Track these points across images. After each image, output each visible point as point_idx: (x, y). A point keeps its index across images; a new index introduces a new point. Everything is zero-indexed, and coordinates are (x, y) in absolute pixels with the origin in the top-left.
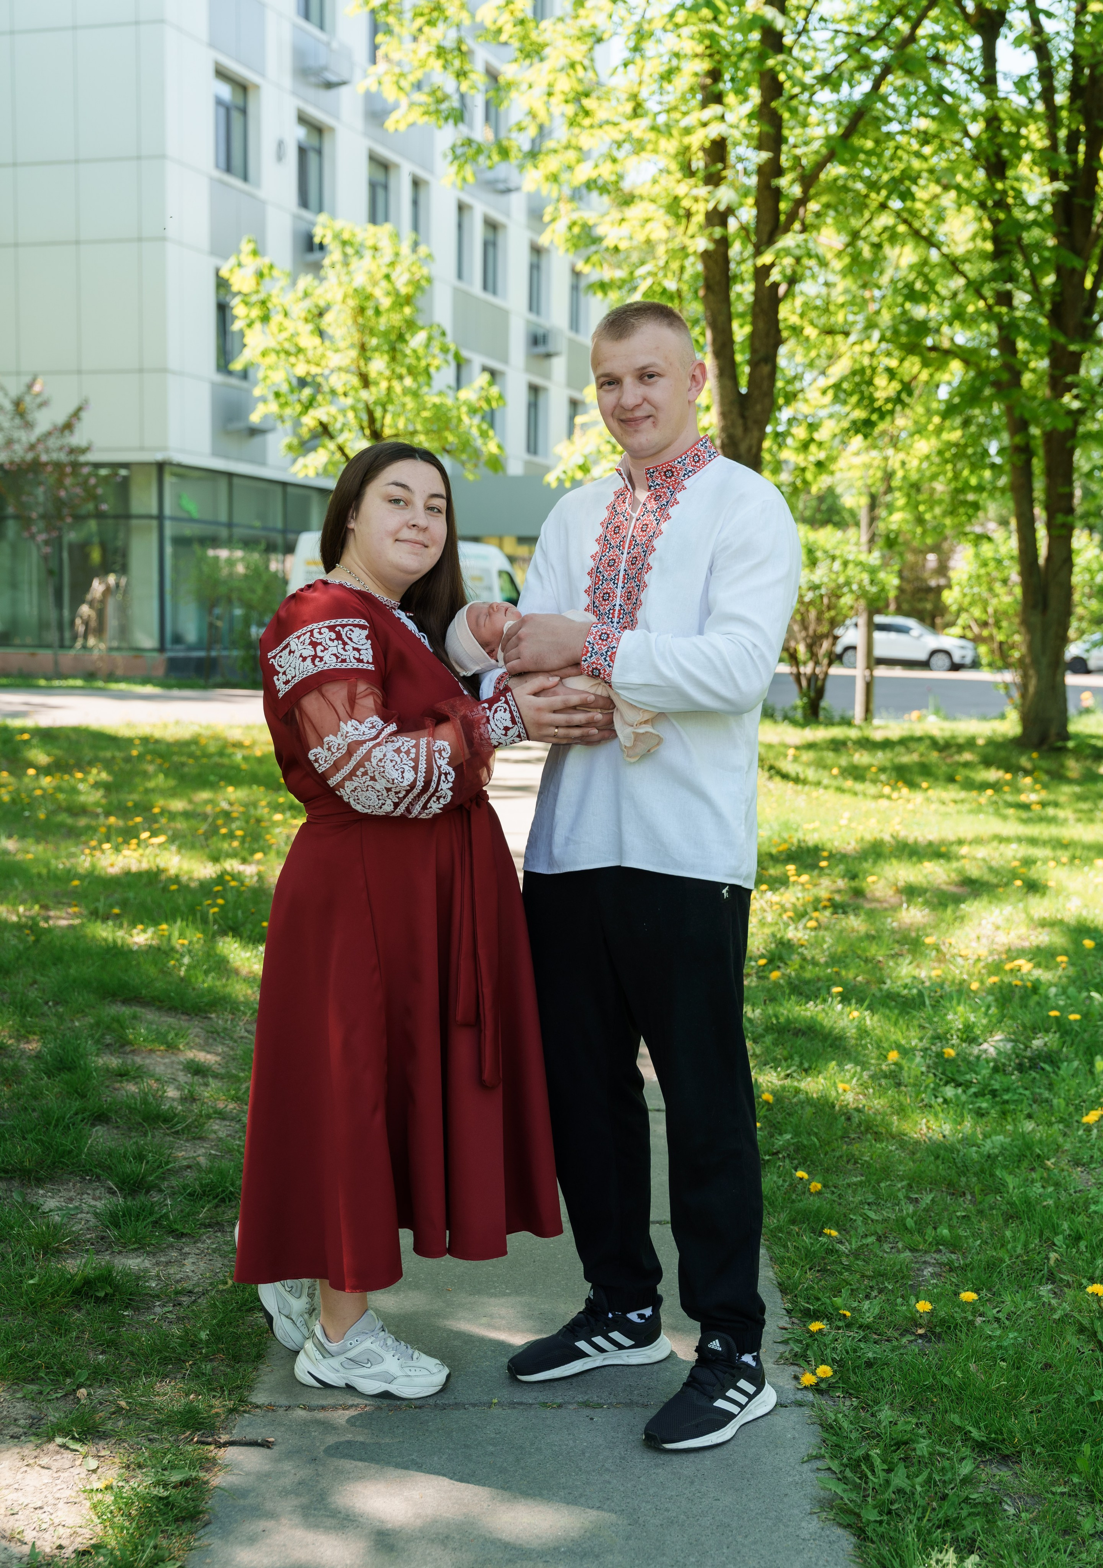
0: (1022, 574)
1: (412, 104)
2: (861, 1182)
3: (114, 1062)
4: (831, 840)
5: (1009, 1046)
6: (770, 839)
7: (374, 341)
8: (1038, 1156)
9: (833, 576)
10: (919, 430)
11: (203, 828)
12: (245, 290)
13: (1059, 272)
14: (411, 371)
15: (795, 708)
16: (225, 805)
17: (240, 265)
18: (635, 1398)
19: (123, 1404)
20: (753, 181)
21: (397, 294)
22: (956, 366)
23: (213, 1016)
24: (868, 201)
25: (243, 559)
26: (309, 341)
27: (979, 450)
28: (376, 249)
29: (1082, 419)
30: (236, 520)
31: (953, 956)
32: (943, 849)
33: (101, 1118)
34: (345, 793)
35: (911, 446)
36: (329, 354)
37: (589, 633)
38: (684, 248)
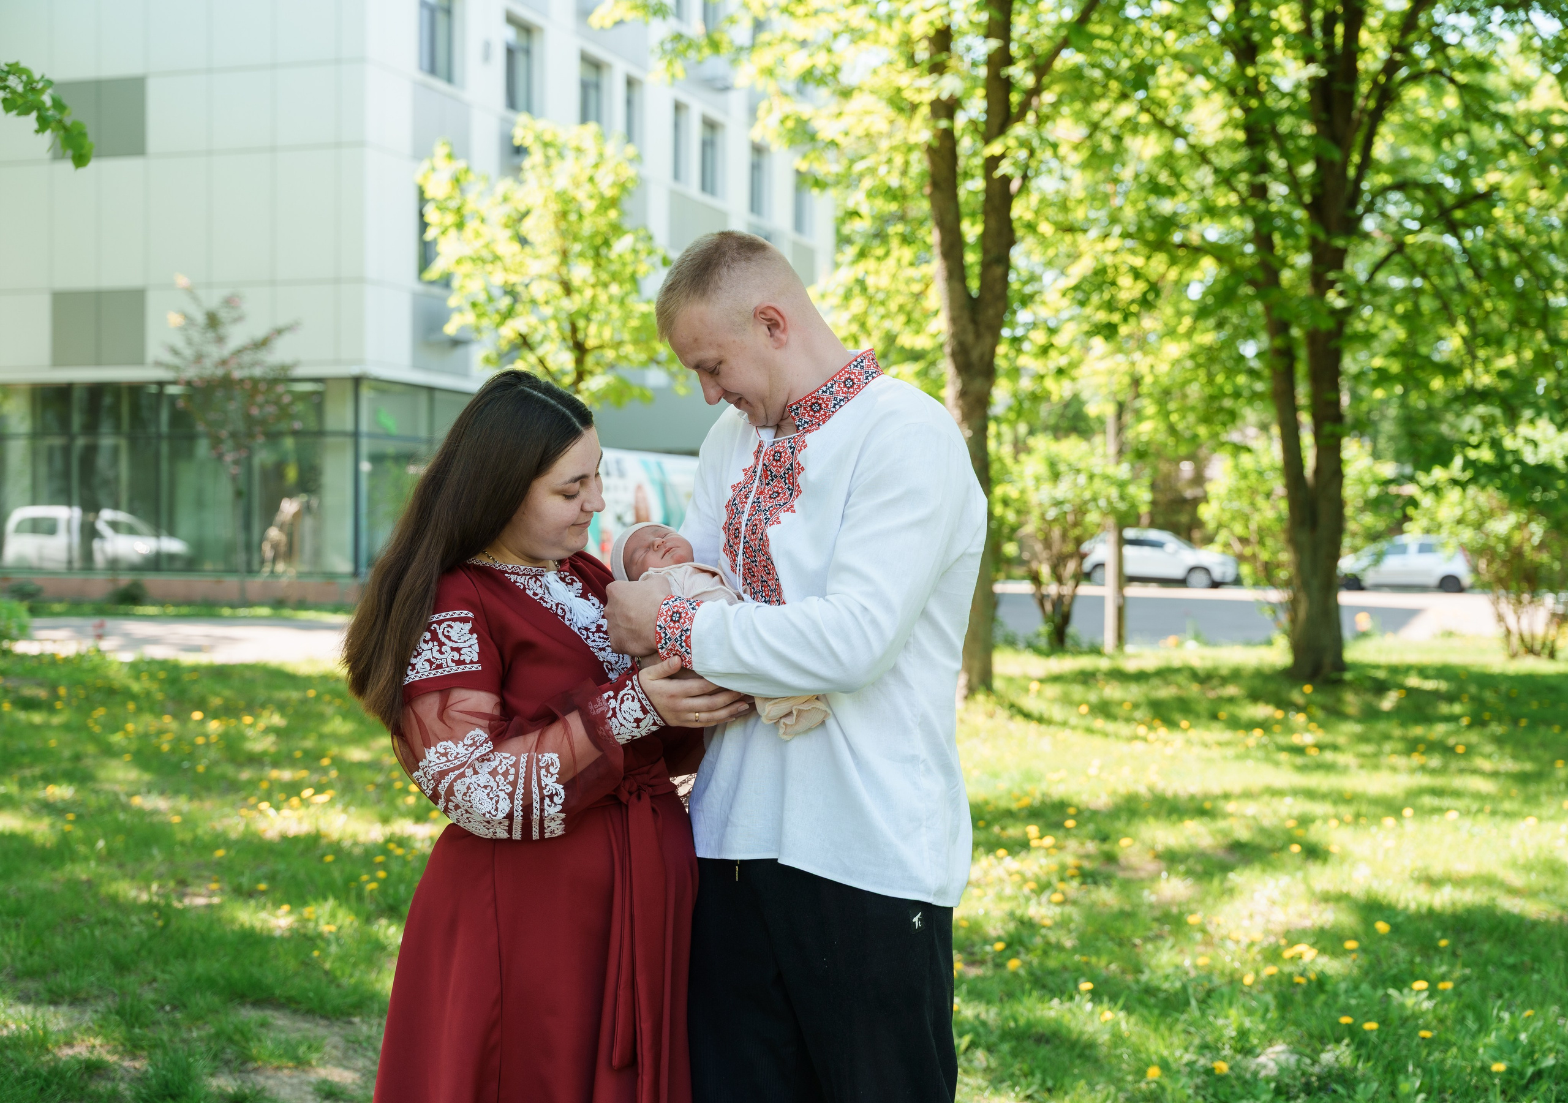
0: (1286, 487)
3: (231, 1084)
4: (1079, 793)
5: (1293, 1059)
7: (577, 247)
9: (1078, 492)
10: (1170, 332)
12: (439, 196)
13: (1319, 161)
14: (616, 277)
15: (1038, 635)
17: (433, 169)
20: (983, 72)
21: (602, 197)
22: (1207, 263)
24: (1105, 90)
26: (508, 248)
27: (1234, 353)
28: (578, 150)
29: (1348, 319)
31: (1222, 939)
32: (1207, 804)
35: (1159, 349)
36: (529, 261)
38: (907, 142)
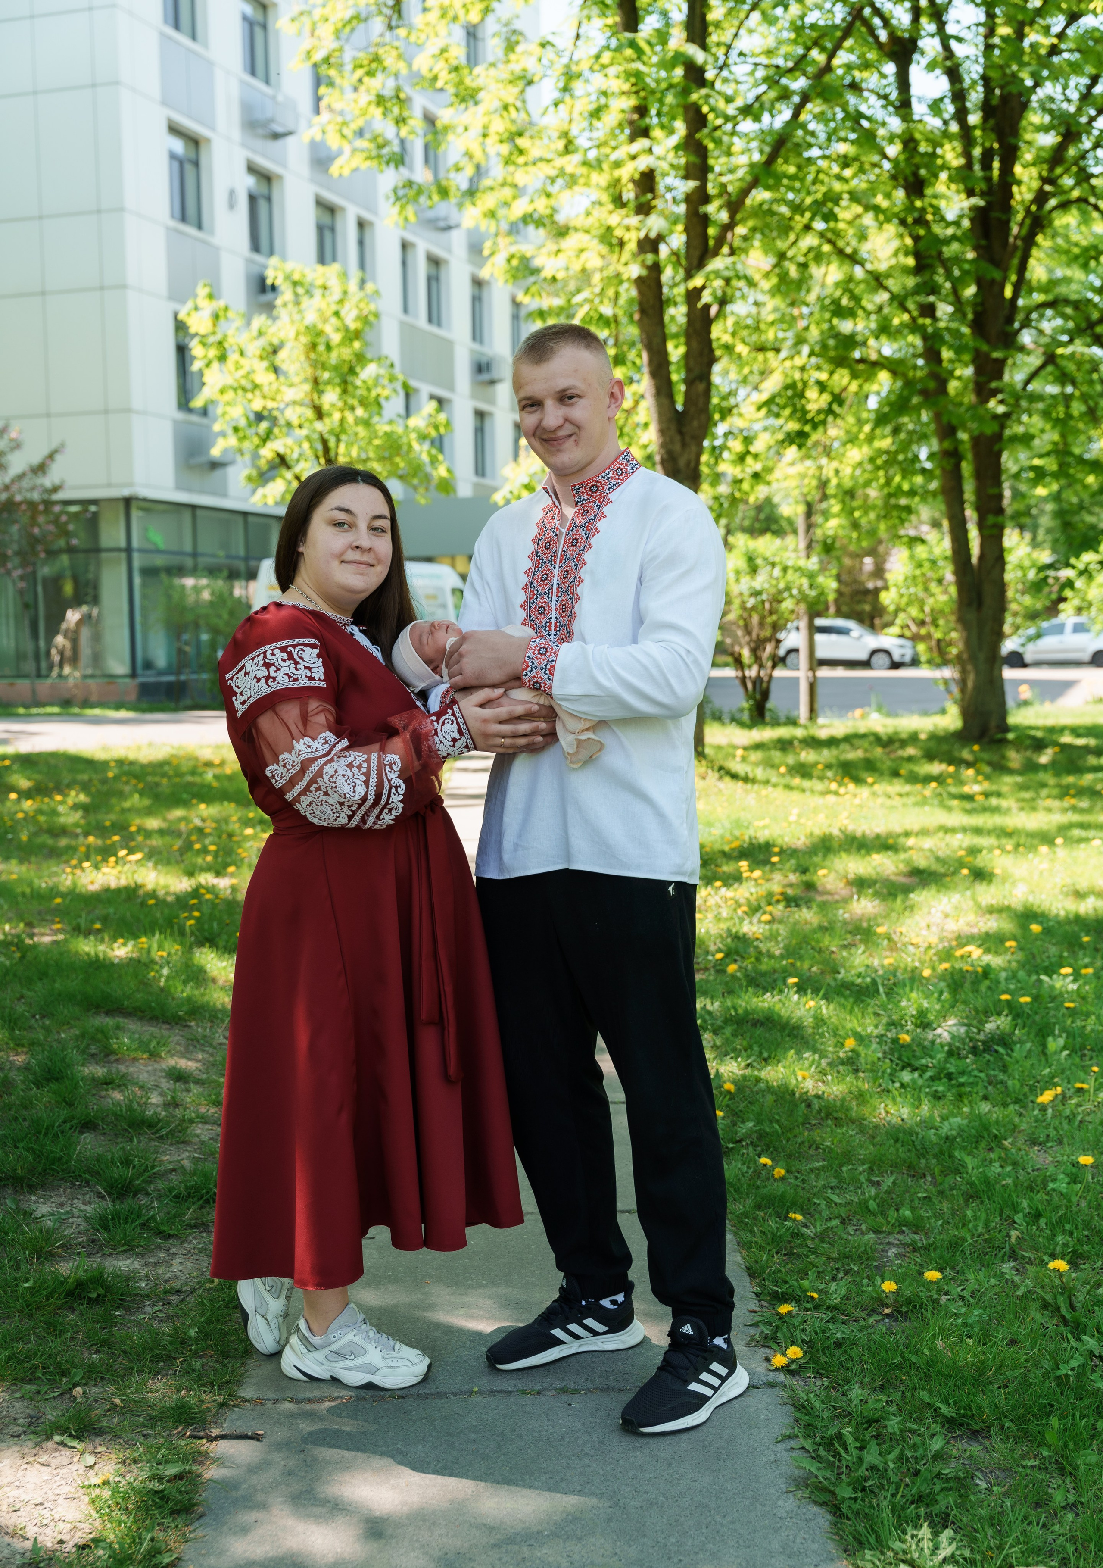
0: (956, 573)
1: (354, 150)
2: (823, 1167)
3: (100, 1071)
4: (782, 836)
5: (963, 1030)
6: (722, 837)
7: (326, 375)
8: (996, 1136)
9: (774, 582)
10: (852, 439)
11: (178, 844)
12: (202, 331)
13: (979, 283)
14: (363, 402)
15: (741, 710)
16: (197, 822)
17: (196, 308)
18: (611, 1383)
19: (117, 1401)
20: (682, 209)
21: (347, 329)
22: (884, 376)
23: (193, 1024)
24: (792, 224)
25: (208, 586)
26: (264, 377)
27: (910, 455)
28: (325, 288)
29: (1009, 423)
30: (200, 550)
31: (905, 945)
32: (891, 841)
33: (88, 1125)
34: (302, 807)
35: (843, 455)
36: (284, 389)
37: (528, 648)
38: (618, 275)
